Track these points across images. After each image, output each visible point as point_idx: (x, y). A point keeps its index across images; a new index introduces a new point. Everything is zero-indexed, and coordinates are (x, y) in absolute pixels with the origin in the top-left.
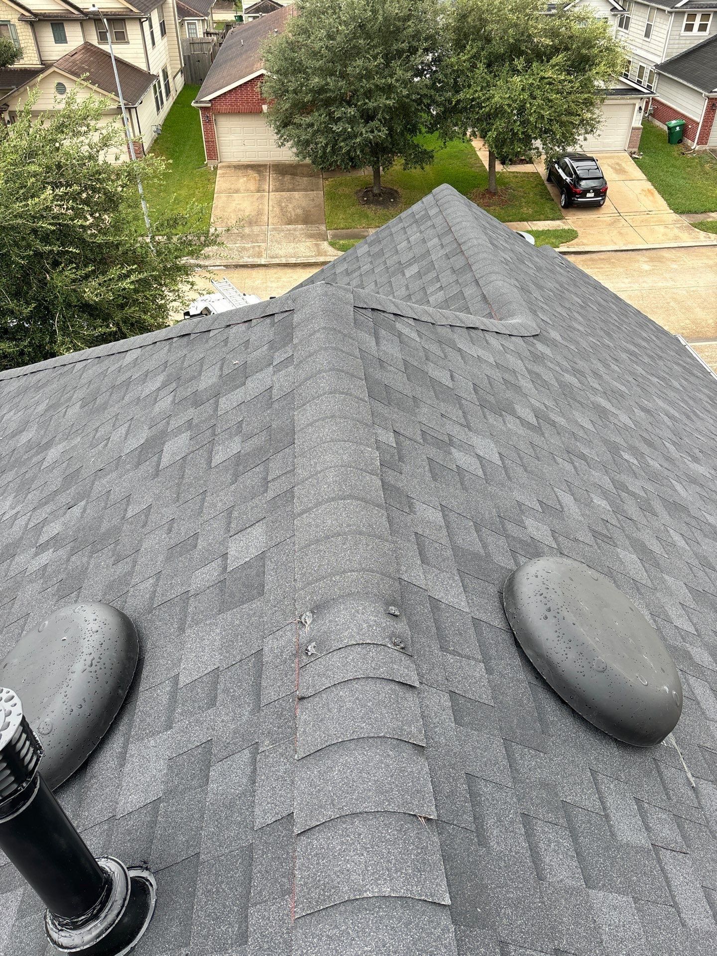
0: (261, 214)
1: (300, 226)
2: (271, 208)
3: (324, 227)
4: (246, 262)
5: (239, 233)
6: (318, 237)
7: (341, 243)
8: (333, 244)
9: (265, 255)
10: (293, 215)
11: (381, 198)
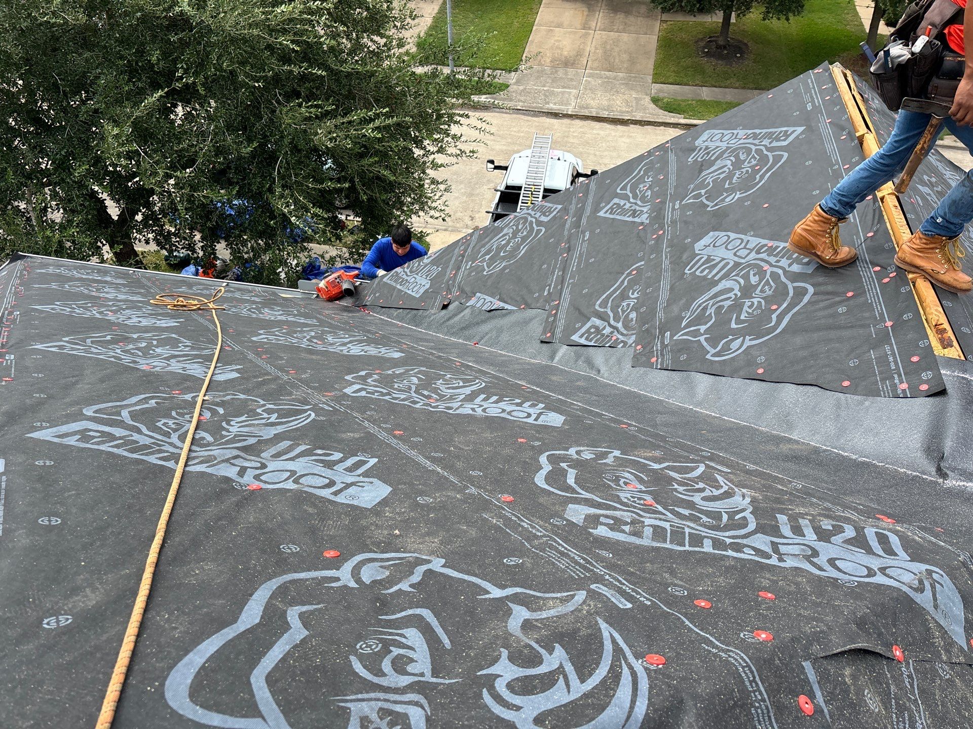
0: (581, 56)
1: (621, 75)
2: (593, 50)
3: (649, 79)
4: (551, 109)
5: (551, 74)
6: (639, 89)
7: (665, 100)
8: (655, 101)
9: (574, 104)
10: (617, 61)
11: (726, 52)
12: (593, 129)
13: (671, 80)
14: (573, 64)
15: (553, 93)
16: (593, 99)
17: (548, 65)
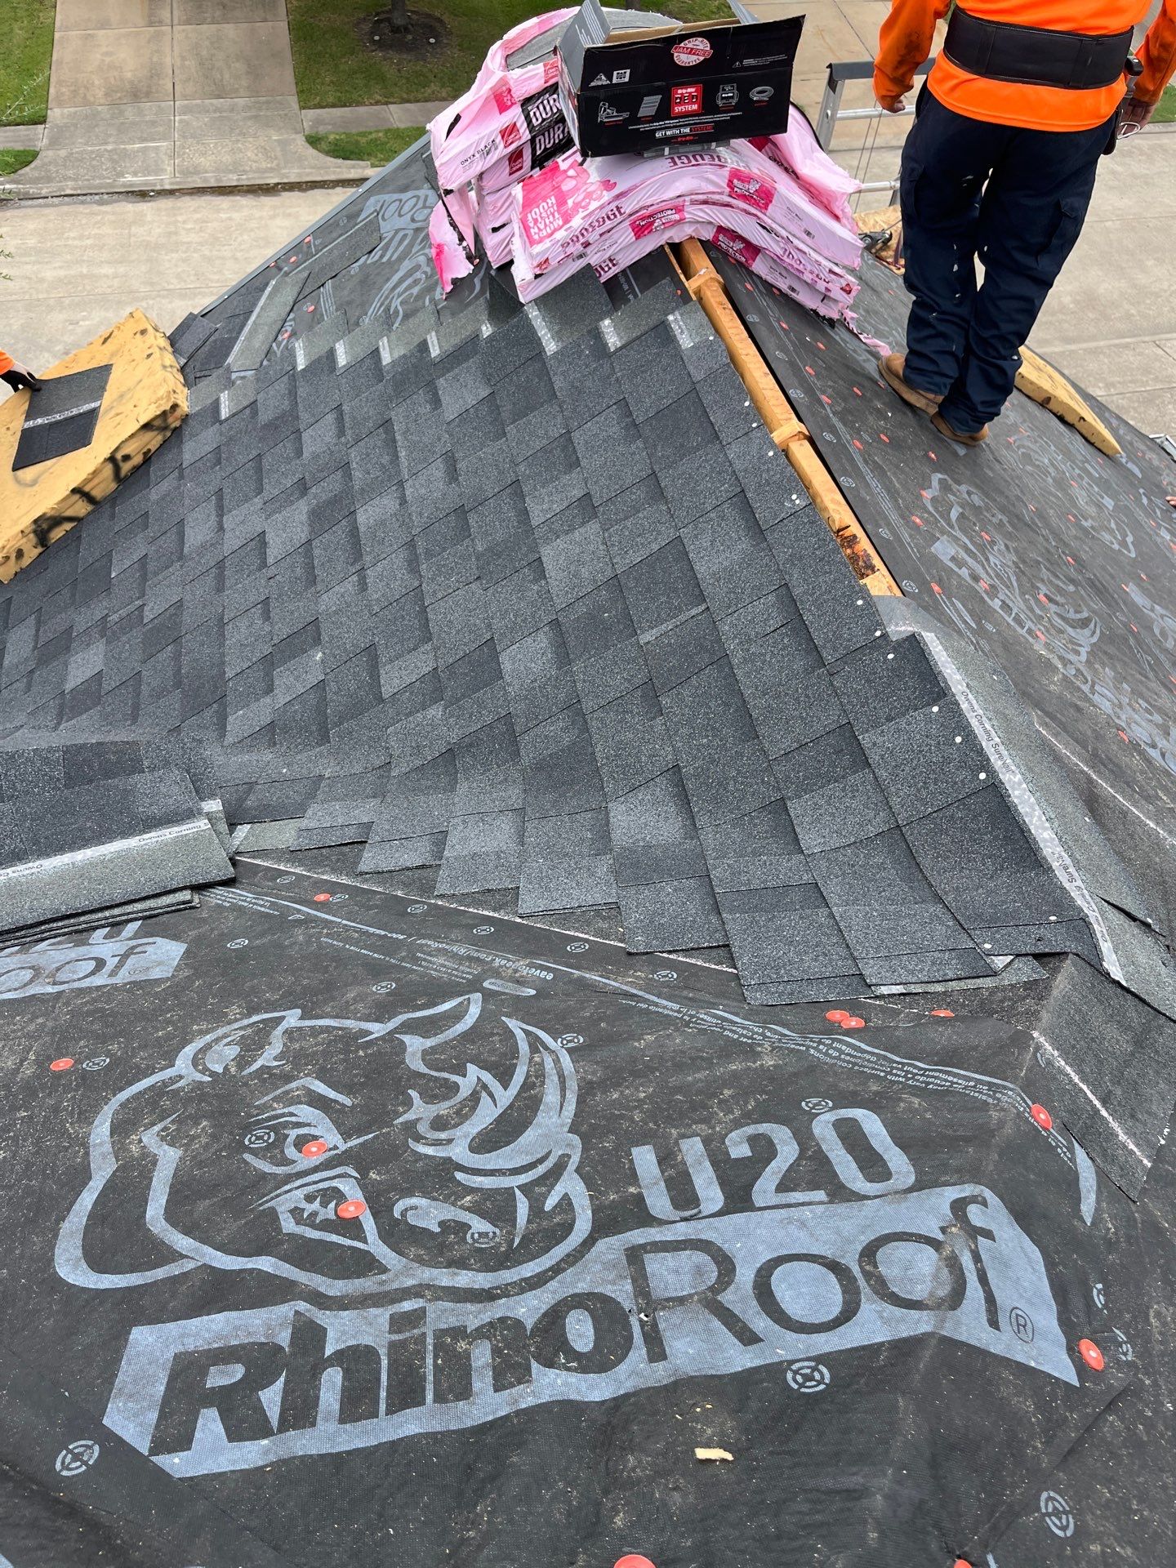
0: (158, 75)
1: (241, 102)
2: (178, 62)
3: (293, 101)
4: (131, 186)
5: (112, 118)
6: (282, 124)
7: (332, 137)
8: (314, 141)
9: (170, 169)
10: (227, 76)
11: (410, 37)
12: (218, 211)
13: (331, 100)
14: (148, 94)
15: (125, 155)
16: (204, 154)
17: (102, 101)
